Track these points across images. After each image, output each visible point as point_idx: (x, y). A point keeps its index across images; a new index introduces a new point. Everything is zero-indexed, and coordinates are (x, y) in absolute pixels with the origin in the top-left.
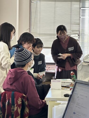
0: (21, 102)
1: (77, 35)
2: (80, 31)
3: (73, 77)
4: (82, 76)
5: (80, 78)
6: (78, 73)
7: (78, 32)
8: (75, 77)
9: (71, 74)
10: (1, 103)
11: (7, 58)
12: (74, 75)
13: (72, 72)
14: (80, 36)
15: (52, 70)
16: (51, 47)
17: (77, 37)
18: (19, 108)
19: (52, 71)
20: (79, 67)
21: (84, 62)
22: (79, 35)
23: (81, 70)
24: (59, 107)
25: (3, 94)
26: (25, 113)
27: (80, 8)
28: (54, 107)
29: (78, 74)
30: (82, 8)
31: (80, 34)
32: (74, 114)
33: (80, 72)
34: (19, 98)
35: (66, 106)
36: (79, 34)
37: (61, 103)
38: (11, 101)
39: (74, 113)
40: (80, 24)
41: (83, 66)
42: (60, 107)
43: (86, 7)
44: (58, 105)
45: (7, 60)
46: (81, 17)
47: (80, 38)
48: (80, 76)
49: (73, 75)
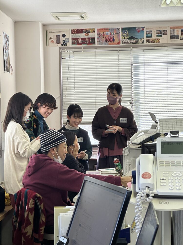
0: (33, 204)
1: (129, 104)
2: (133, 98)
3: (117, 166)
4: (130, 165)
5: (127, 167)
6: (124, 160)
7: (130, 99)
8: (120, 166)
9: (114, 162)
10: (16, 205)
11: (24, 143)
12: (118, 162)
13: (115, 159)
14: (133, 105)
15: (95, 155)
16: (92, 122)
17: (129, 106)
18: (30, 213)
19: (94, 158)
20: (125, 151)
21: (132, 144)
22: (131, 103)
23: (127, 155)
24: (66, 215)
25: (19, 193)
26: (40, 222)
27: (131, 64)
28: (59, 215)
29: (124, 162)
30: (134, 65)
31: (133, 101)
32: (79, 227)
33: (127, 158)
34: (31, 198)
35: (72, 213)
36: (131, 101)
37: (70, 210)
38: (24, 203)
39: (80, 225)
40: (132, 87)
41: (131, 149)
42: (68, 214)
43: (140, 62)
44: (66, 212)
45: (25, 146)
46: (134, 77)
47: (133, 108)
48: (126, 165)
49: (117, 164)
